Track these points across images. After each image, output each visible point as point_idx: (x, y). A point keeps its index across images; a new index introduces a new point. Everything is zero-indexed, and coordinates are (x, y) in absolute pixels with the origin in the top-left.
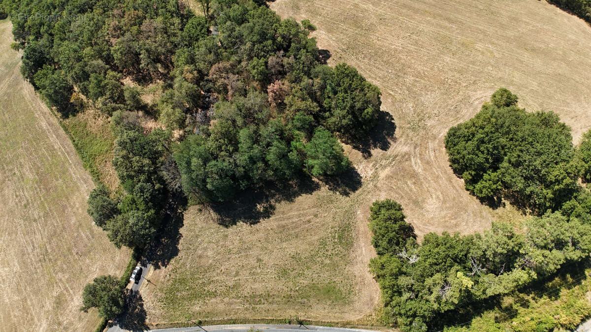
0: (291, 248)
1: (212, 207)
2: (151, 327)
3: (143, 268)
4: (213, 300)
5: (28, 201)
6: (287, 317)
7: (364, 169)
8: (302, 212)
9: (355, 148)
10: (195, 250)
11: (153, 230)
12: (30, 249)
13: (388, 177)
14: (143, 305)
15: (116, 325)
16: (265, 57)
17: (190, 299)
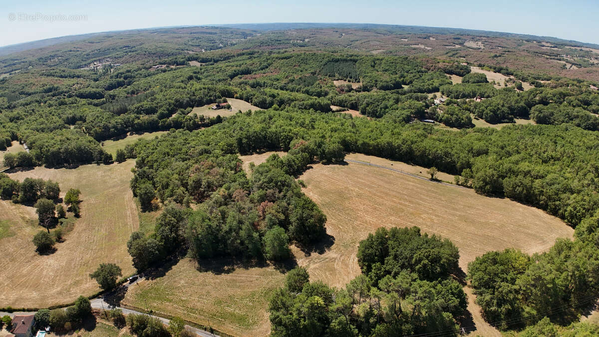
0: (230, 292)
1: (198, 261)
2: (121, 305)
4: (168, 303)
5: (94, 241)
6: (206, 324)
7: (302, 261)
8: (250, 276)
9: (302, 250)
10: (174, 278)
11: (157, 252)
12: (78, 259)
13: (315, 269)
14: (125, 293)
15: (102, 298)
16: (267, 190)
17: (155, 299)
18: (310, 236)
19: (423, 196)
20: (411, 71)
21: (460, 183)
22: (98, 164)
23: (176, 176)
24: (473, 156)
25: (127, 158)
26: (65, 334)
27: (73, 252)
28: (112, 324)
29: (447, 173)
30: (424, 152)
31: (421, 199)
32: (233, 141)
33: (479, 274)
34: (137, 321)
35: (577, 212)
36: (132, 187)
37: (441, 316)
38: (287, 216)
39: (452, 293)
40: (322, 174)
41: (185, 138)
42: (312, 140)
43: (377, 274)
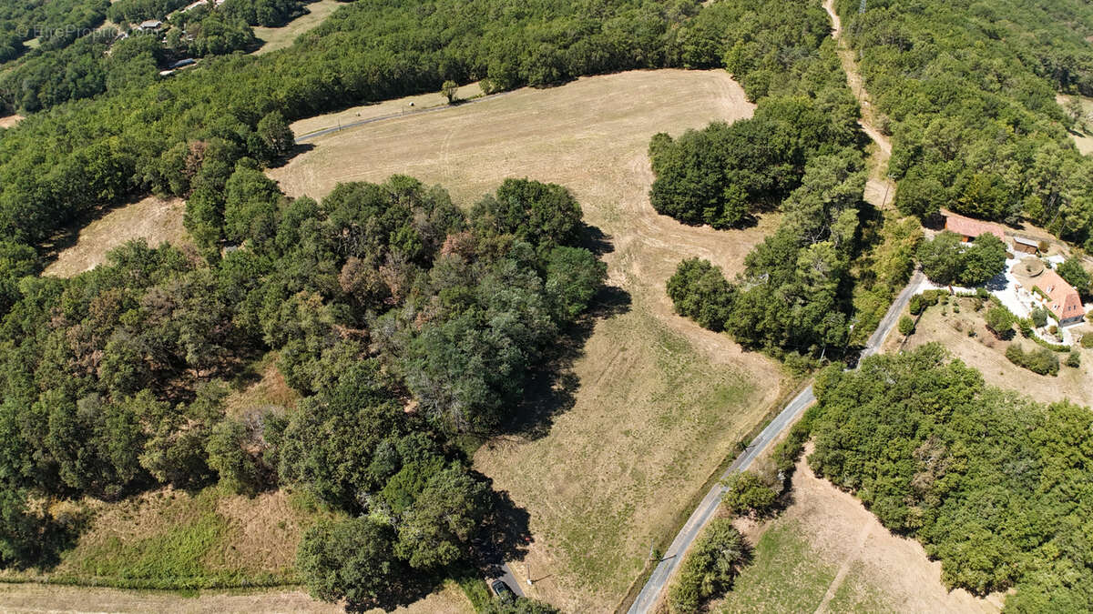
0: (641, 395)
3: (501, 578)
4: (637, 516)
10: (544, 491)
21: (492, 90)
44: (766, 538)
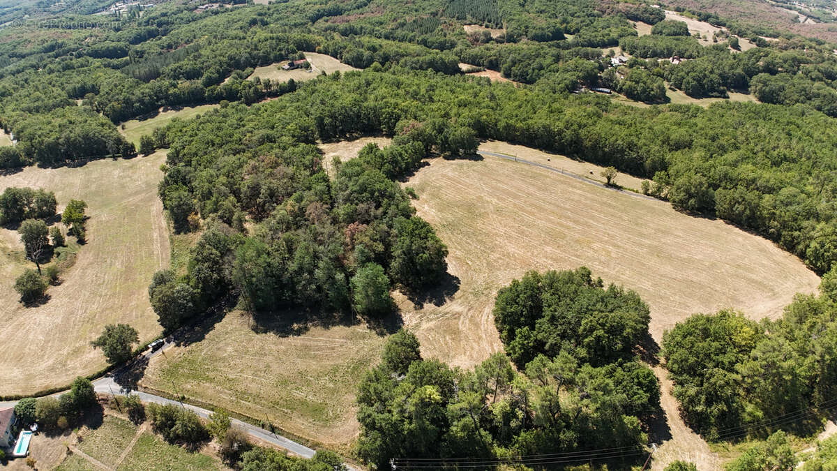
0: (301, 365)
1: (254, 315)
2: (139, 388)
3: (166, 343)
4: (207, 385)
5: (104, 281)
6: (263, 418)
7: (410, 318)
8: (331, 340)
9: (410, 299)
10: (218, 343)
12: (80, 312)
13: (429, 330)
14: (145, 368)
15: (112, 377)
16: (357, 204)
17: (188, 377)
18: (422, 278)
19: (595, 214)
20: (578, 14)
21: (650, 192)
22: (115, 158)
23: (223, 179)
24: (670, 150)
25: (156, 148)
26: (59, 435)
27: (74, 300)
28: (126, 417)
29: (631, 174)
30: (597, 142)
31: (593, 218)
32: (310, 122)
33: (680, 354)
34: (162, 414)
35: (825, 251)
36: (161, 195)
37: (621, 420)
38: (388, 246)
39: (639, 384)
40: (444, 176)
41: (239, 117)
42: (429, 120)
43: (523, 345)
44: (209, 459)
